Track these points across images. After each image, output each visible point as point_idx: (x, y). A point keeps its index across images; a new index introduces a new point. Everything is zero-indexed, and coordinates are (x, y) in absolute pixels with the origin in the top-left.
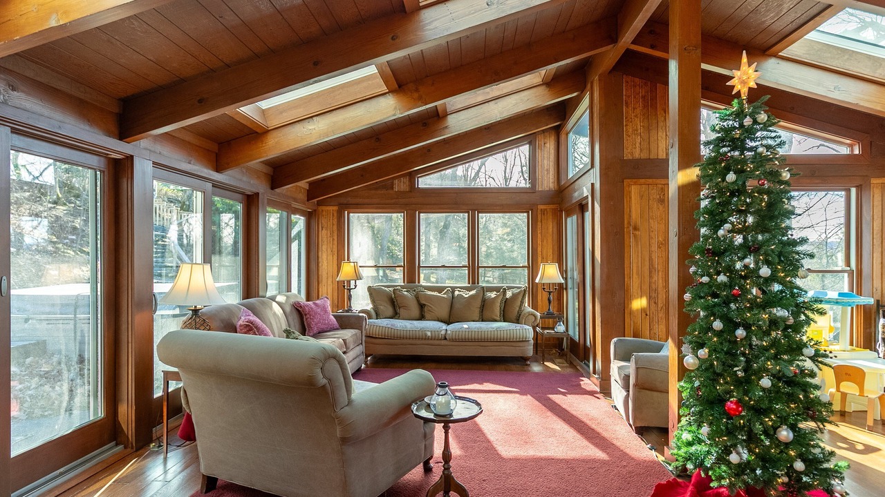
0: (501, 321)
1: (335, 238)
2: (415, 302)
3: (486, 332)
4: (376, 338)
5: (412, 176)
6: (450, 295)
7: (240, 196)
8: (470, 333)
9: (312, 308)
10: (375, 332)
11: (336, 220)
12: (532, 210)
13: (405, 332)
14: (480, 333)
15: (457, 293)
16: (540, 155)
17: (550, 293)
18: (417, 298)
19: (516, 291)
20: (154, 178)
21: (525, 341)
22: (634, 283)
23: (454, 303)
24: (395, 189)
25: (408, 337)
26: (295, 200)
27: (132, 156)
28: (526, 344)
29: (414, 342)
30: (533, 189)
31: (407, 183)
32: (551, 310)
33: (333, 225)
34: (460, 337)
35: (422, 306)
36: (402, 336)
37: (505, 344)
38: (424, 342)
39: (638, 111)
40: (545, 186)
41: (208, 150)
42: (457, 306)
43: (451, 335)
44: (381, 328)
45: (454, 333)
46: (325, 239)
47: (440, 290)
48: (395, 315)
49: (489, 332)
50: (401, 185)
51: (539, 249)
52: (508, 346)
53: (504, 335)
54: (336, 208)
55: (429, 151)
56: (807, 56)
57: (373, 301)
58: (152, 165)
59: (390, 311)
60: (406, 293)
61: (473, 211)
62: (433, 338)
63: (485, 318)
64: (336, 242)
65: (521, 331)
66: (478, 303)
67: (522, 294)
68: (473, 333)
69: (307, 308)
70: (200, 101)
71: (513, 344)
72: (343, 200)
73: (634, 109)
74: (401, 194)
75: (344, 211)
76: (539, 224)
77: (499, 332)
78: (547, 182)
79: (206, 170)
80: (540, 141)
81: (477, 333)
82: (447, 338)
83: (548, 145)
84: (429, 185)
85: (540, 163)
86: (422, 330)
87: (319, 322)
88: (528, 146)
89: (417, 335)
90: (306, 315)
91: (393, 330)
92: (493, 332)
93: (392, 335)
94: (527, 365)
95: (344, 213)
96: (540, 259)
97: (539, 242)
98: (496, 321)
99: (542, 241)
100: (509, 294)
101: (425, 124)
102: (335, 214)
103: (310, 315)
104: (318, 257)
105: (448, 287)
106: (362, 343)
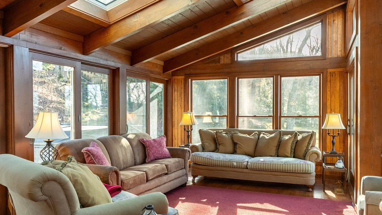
0: (291, 157)
1: (183, 97)
2: (230, 141)
3: (276, 165)
4: (200, 165)
5: (233, 52)
6: (257, 137)
7: (107, 71)
8: (265, 165)
9: (151, 143)
10: (199, 161)
11: (183, 85)
12: (323, 73)
13: (218, 162)
14: (272, 165)
15: (262, 135)
16: (330, 29)
17: (334, 137)
18: (232, 138)
19: (305, 135)
20: (33, 59)
21: (308, 173)
23: (258, 143)
24: (221, 63)
25: (221, 165)
26: (152, 72)
27: (13, 45)
28: (308, 175)
29: (225, 169)
30: (324, 57)
31: (230, 58)
32: (334, 150)
33: (181, 88)
34: (257, 167)
35: (235, 144)
36: (216, 165)
37: (292, 174)
38: (231, 169)
40: (334, 54)
41: (76, 41)
42: (260, 144)
43: (250, 166)
44: (203, 158)
45: (253, 164)
46: (176, 98)
47: (249, 133)
48: (216, 150)
49: (279, 165)
50: (225, 60)
51: (328, 103)
52: (294, 176)
53: (291, 168)
54: (183, 77)
57: (202, 140)
58: (28, 50)
59: (213, 147)
60: (224, 135)
61: (277, 75)
62: (238, 167)
63: (279, 154)
64: (183, 100)
65: (304, 165)
66: (276, 143)
67: (309, 137)
68: (267, 165)
69: (147, 143)
70: (41, 6)
71: (297, 175)
72: (188, 72)
74: (225, 65)
75: (188, 79)
76: (329, 83)
77: (286, 165)
78: (336, 51)
79: (73, 54)
80: (329, 19)
81: (269, 165)
82: (248, 167)
83: (336, 22)
84: (245, 58)
85: (330, 37)
86: (231, 161)
87: (155, 152)
88: (320, 24)
89: (227, 165)
90: (147, 147)
91: (210, 160)
92: (282, 165)
93: (210, 164)
94: (309, 191)
95: (188, 80)
96: (329, 110)
97: (328, 97)
98: (288, 157)
99: (331, 97)
100: (299, 137)
101: (228, 13)
102: (183, 81)
103: (149, 148)
104: (172, 110)
105: (256, 131)
106: (185, 168)
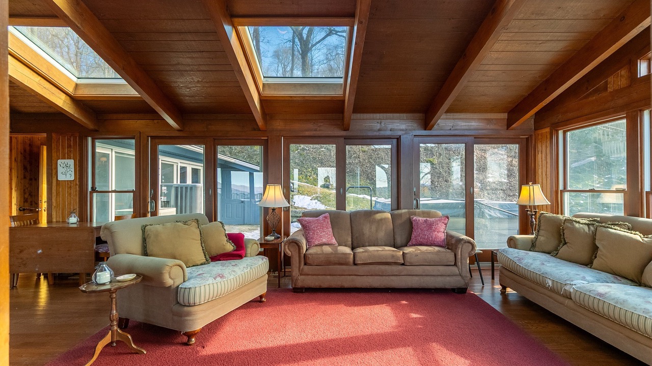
1: (548, 160)
5: (632, 61)
46: (540, 163)
64: (549, 165)
82: (572, 297)
86: (544, 275)
102: (549, 136)
106: (455, 264)
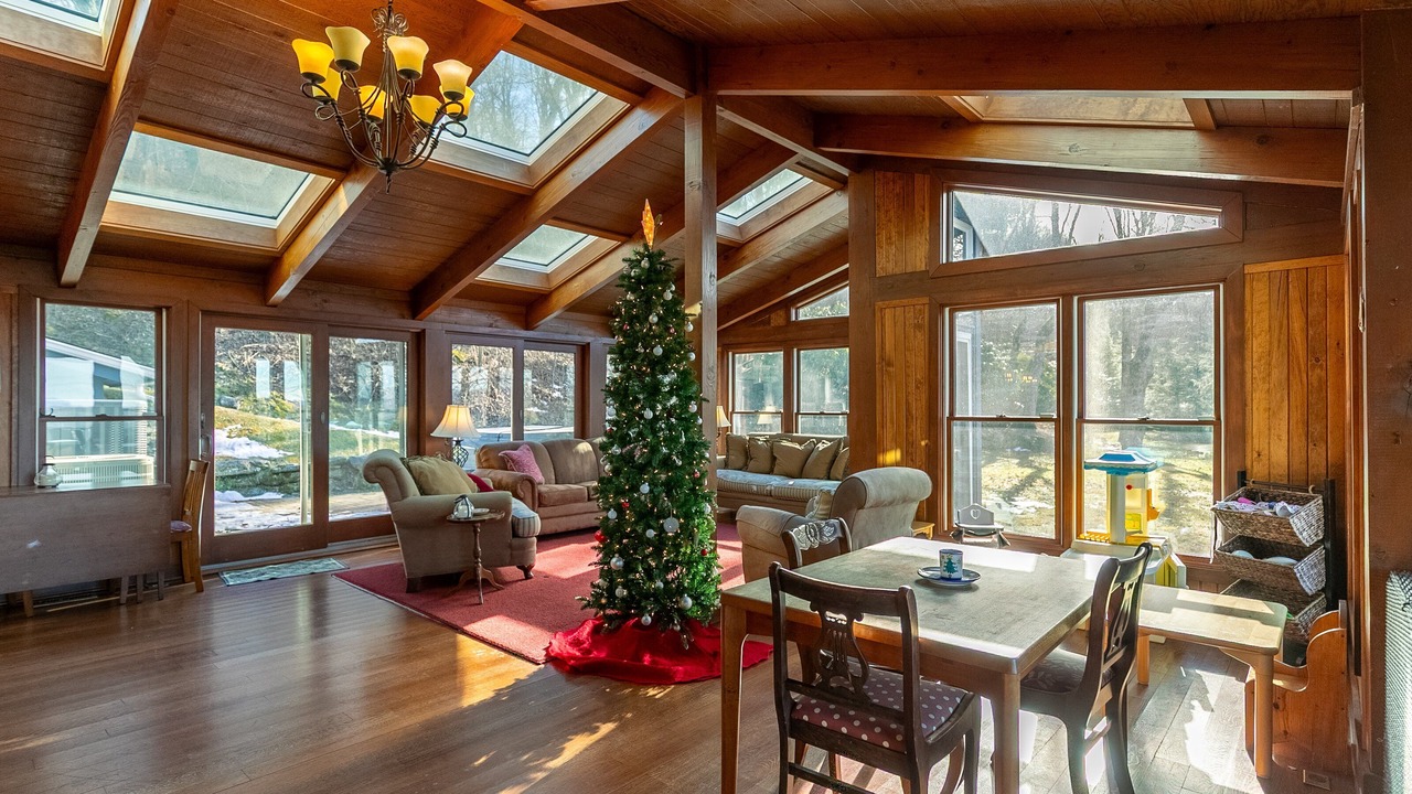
22: (888, 434)
39: (892, 213)
55: (788, 278)
56: (1022, 112)
73: (887, 211)
